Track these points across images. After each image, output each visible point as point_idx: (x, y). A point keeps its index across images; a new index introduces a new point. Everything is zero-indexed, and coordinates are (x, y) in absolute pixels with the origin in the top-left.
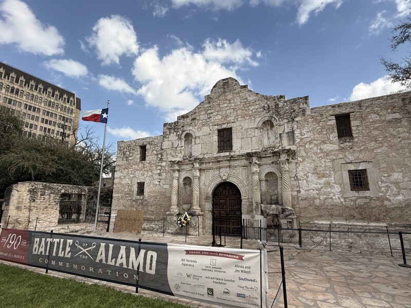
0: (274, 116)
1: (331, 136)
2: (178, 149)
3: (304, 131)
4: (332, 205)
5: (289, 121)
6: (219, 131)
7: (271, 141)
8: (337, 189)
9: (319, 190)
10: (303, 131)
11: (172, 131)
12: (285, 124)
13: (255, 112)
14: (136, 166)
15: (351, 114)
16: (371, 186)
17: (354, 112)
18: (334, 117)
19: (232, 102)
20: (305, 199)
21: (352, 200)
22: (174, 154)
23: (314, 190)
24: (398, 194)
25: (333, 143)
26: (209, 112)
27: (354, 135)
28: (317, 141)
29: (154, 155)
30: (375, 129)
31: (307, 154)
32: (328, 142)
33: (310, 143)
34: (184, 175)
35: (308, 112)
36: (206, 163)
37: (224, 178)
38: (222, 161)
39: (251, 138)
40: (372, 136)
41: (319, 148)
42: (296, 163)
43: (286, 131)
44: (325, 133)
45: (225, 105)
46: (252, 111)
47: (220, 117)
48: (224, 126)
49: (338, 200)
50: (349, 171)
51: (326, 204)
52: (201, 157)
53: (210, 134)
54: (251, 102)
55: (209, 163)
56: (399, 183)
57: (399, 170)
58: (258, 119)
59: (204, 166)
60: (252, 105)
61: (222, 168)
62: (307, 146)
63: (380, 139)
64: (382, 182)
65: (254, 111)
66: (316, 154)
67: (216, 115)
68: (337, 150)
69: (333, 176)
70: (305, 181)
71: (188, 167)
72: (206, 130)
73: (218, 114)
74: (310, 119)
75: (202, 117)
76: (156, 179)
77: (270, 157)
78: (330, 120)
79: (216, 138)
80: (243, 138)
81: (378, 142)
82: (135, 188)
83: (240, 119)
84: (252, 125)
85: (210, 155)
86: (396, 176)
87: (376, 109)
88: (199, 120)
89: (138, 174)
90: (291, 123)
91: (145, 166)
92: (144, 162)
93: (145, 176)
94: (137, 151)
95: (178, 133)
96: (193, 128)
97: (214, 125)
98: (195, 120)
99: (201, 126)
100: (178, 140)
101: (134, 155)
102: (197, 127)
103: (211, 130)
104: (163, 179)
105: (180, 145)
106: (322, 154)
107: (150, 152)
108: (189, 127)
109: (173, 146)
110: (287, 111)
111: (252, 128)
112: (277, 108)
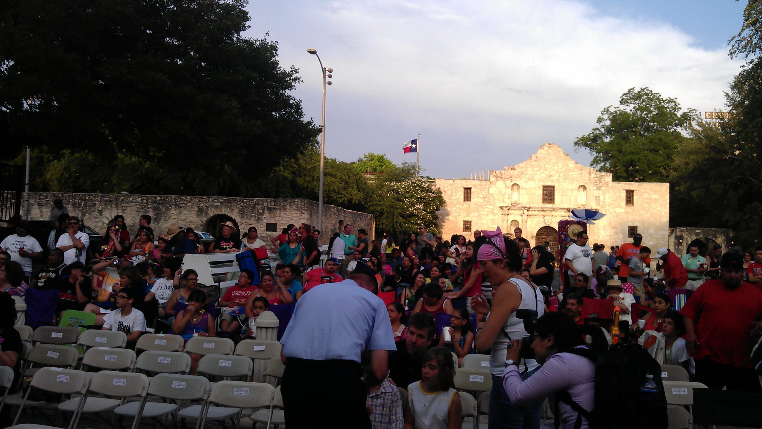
0: (587, 183)
1: (622, 203)
2: (506, 196)
3: (605, 198)
5: (597, 189)
6: (544, 187)
7: (583, 200)
8: (621, 236)
9: (610, 236)
11: (499, 179)
12: (594, 190)
14: (460, 206)
15: (635, 191)
18: (625, 191)
19: (556, 165)
22: (502, 200)
25: (622, 208)
27: (635, 204)
28: (613, 205)
29: (481, 198)
30: (646, 203)
32: (619, 206)
33: (609, 205)
34: (511, 218)
35: (610, 185)
37: (548, 224)
38: (546, 210)
39: (570, 196)
40: (643, 207)
41: (614, 210)
43: (595, 195)
44: (619, 200)
45: (550, 166)
46: (571, 176)
47: (545, 176)
48: (549, 184)
50: (629, 226)
52: (528, 206)
53: (536, 188)
55: (535, 211)
58: (575, 183)
59: (530, 213)
61: (546, 216)
62: (607, 208)
63: (647, 209)
65: (573, 176)
68: (624, 213)
71: (517, 212)
72: (532, 184)
73: (543, 173)
74: (610, 190)
75: (529, 172)
76: (484, 219)
78: (623, 193)
79: (540, 192)
80: (562, 195)
82: (461, 225)
83: (561, 180)
84: (571, 187)
85: (536, 205)
87: (648, 191)
88: (527, 174)
89: (463, 212)
90: (598, 190)
91: (471, 207)
92: (469, 202)
93: (472, 215)
94: (461, 192)
95: (506, 182)
96: (520, 180)
97: (539, 181)
98: (523, 174)
99: (528, 179)
100: (505, 189)
101: (458, 195)
102: (523, 180)
103: (536, 184)
104: (491, 220)
105: (508, 193)
106: (615, 215)
107: (476, 195)
108: (516, 179)
109: (501, 192)
110: (597, 181)
111: (570, 189)
112: (590, 178)
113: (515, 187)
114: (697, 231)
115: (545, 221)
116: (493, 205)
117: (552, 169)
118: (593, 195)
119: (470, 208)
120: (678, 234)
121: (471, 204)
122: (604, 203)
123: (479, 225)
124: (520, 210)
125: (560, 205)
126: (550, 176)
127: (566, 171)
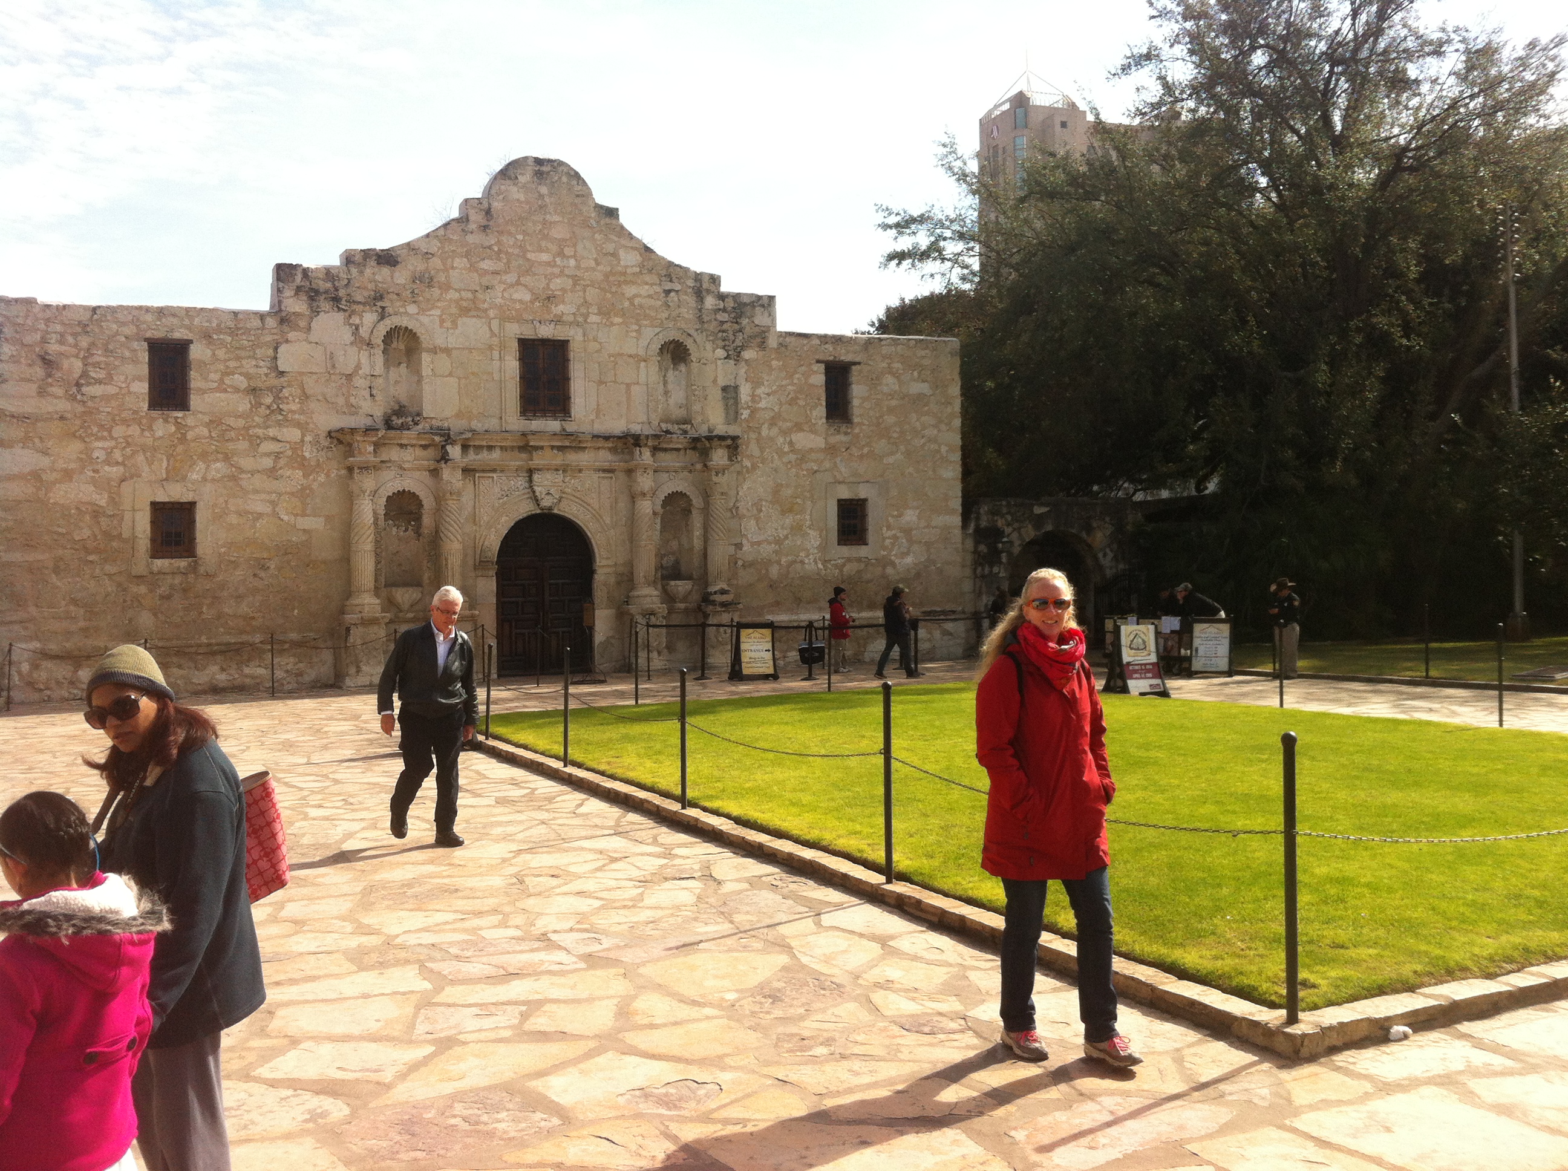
0: (692, 332)
1: (814, 413)
2: (359, 382)
4: (802, 578)
5: (728, 357)
6: (524, 343)
8: (813, 540)
9: (778, 542)
10: (760, 391)
11: (325, 305)
12: (719, 362)
13: (641, 306)
15: (854, 368)
16: (871, 536)
17: (859, 363)
18: (822, 366)
19: (568, 251)
20: (752, 564)
21: (836, 566)
22: (341, 401)
23: (770, 543)
24: (907, 554)
25: (815, 434)
26: (483, 265)
27: (856, 420)
28: (785, 420)
29: (237, 390)
30: (891, 410)
31: (762, 452)
32: (806, 427)
33: (773, 423)
34: (392, 483)
35: (772, 342)
36: (481, 447)
37: (546, 502)
38: (542, 448)
39: (628, 385)
40: (882, 426)
41: (788, 439)
42: (739, 473)
43: (722, 382)
44: (802, 403)
45: (545, 257)
46: (631, 300)
47: (527, 297)
48: (546, 331)
49: (813, 566)
50: (839, 501)
51: (791, 576)
52: (460, 426)
53: (491, 348)
54: (629, 271)
55: (490, 448)
56: (911, 530)
57: (915, 504)
58: (649, 333)
59: (475, 459)
60: (633, 283)
61: (538, 470)
62: (765, 432)
63: (895, 435)
64: (889, 528)
65: (637, 301)
66: (781, 453)
67: (512, 286)
68: (821, 450)
69: (808, 512)
70: (753, 522)
71: (408, 456)
72: (473, 330)
73: (518, 283)
74: (774, 363)
75: (457, 278)
76: (256, 491)
77: (678, 450)
78: (815, 372)
79: (512, 366)
80: (601, 382)
81: (892, 440)
83: (593, 318)
84: (631, 347)
85: (493, 424)
86: (910, 516)
87: (897, 365)
88: (447, 287)
89: (150, 463)
90: (732, 362)
91: (190, 435)
92: (180, 414)
93: (195, 476)
94: (135, 361)
95: (356, 320)
96: (422, 311)
97: (504, 319)
98: (430, 283)
99: (454, 310)
100: (355, 348)
101: (119, 379)
102: (438, 312)
103: (493, 334)
104: (292, 494)
105: (365, 369)
106: (792, 457)
107: (214, 376)
108: (404, 306)
109: (334, 366)
110: (725, 327)
111: (630, 356)
112: (700, 310)
113: (399, 345)
114: (1039, 510)
115: (537, 489)
116: (298, 425)
117: (557, 271)
118: (715, 381)
119: (183, 439)
120: (984, 524)
121: (190, 421)
122: (753, 411)
123: (233, 519)
124: (425, 447)
125: (593, 421)
126: (549, 298)
127: (611, 278)
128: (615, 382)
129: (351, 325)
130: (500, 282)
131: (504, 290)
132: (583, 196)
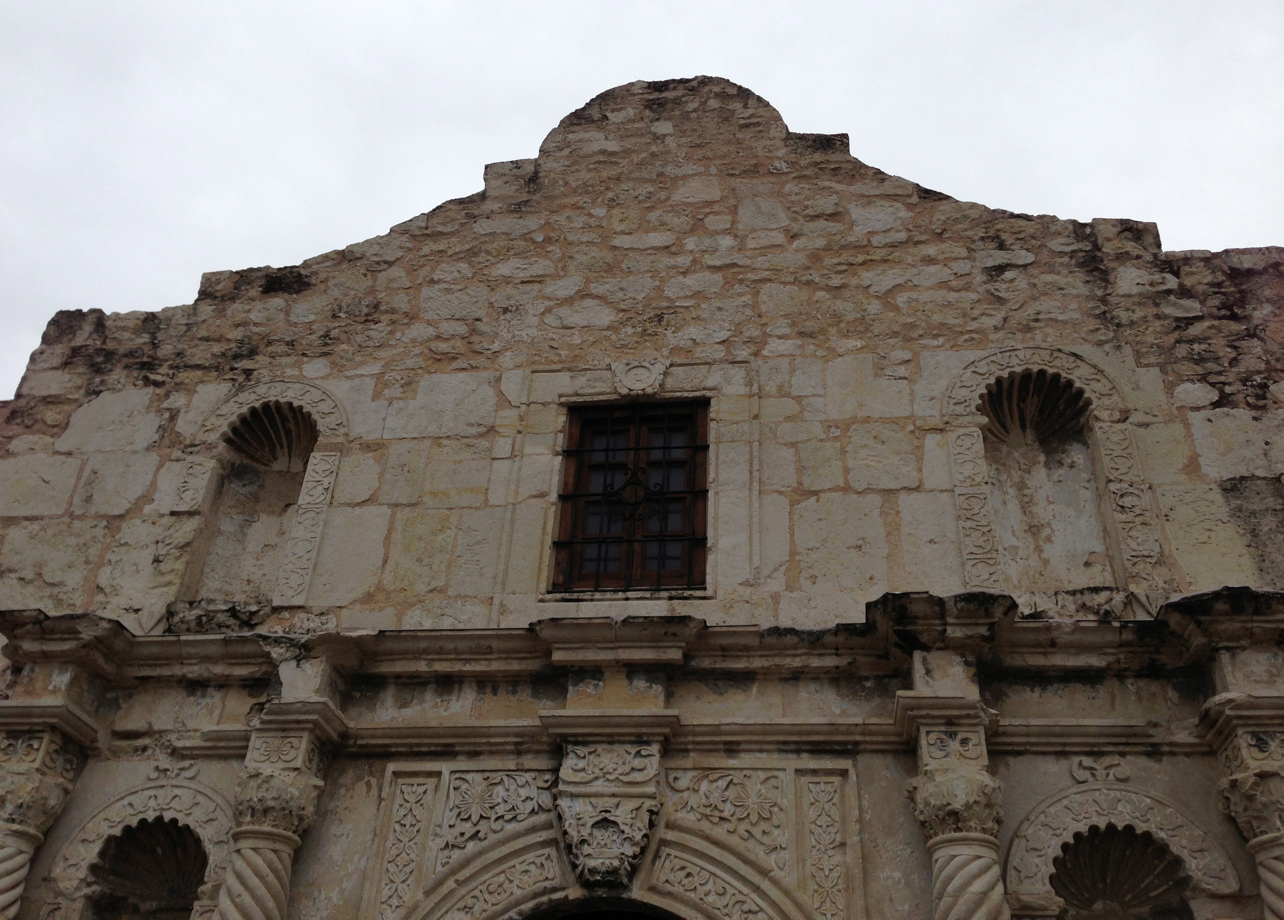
2: (137, 530)
6: (584, 414)
7: (1055, 552)
11: (119, 378)
13: (917, 309)
19: (713, 223)
26: (504, 269)
34: (129, 796)
36: (416, 682)
37: (601, 857)
43: (1216, 469)
45: (656, 239)
46: (886, 298)
48: (637, 383)
52: (364, 624)
53: (490, 432)
54: (878, 241)
55: (447, 682)
59: (384, 715)
60: (891, 262)
65: (904, 300)
67: (568, 301)
72: (458, 396)
75: (437, 301)
77: (1087, 675)
79: (543, 468)
83: (777, 347)
84: (891, 401)
90: (1242, 409)
96: (338, 370)
97: (536, 368)
98: (371, 315)
99: (415, 361)
102: (376, 369)
105: (161, 502)
108: (298, 365)
109: (88, 499)
110: (1196, 330)
111: (893, 421)
112: (1103, 300)
115: (571, 811)
125: (776, 598)
126: (660, 318)
127: (829, 261)
128: (846, 489)
129: (159, 411)
130: (536, 298)
131: (548, 310)
132: (758, 124)
